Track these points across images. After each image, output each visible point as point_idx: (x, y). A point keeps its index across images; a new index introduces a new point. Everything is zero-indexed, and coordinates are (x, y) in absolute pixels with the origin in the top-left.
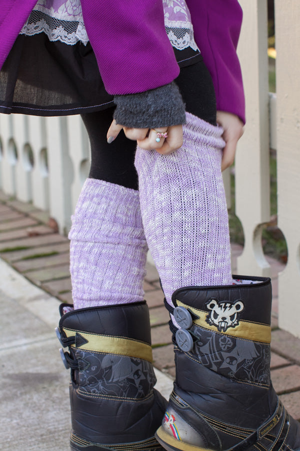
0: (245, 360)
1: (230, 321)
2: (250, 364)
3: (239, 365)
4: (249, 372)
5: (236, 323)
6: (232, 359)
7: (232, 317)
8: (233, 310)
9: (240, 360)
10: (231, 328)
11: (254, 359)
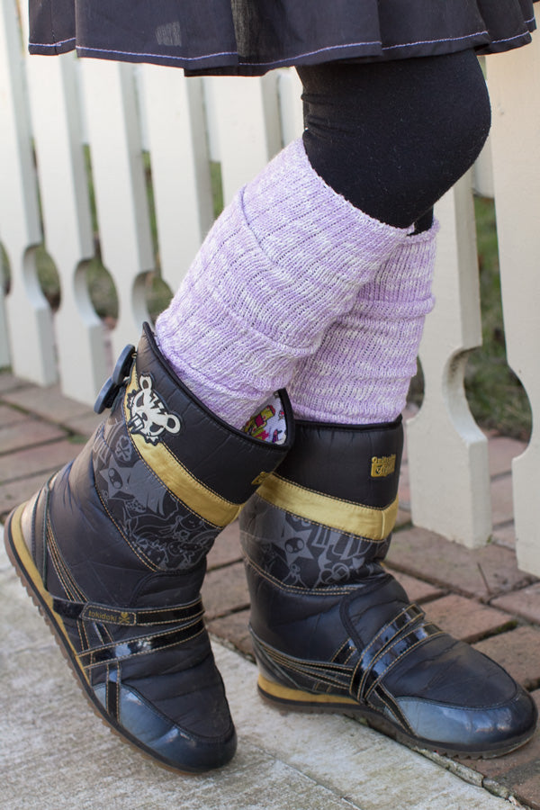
0: (133, 497)
1: (149, 428)
2: (137, 510)
3: (120, 494)
4: (128, 517)
5: (153, 439)
6: (117, 478)
7: (155, 427)
8: (162, 420)
9: (126, 489)
10: (142, 438)
11: (148, 510)
